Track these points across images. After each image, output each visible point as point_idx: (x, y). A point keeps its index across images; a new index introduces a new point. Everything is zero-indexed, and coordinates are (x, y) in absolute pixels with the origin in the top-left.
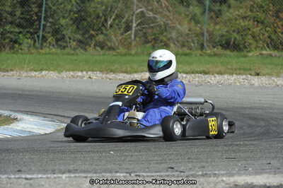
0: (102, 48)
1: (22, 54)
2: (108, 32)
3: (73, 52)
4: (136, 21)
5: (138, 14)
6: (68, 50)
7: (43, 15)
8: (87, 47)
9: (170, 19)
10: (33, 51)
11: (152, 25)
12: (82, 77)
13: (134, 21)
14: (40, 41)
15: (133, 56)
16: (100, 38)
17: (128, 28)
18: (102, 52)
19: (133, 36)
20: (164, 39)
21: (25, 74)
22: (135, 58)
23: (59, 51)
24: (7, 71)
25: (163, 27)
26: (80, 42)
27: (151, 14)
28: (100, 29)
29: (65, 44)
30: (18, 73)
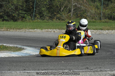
0: (59, 20)
1: (26, 22)
2: (62, 13)
3: (47, 21)
4: (73, 8)
5: (74, 5)
6: (45, 20)
7: (35, 6)
8: (53, 19)
9: (87, 8)
10: (31, 21)
11: (80, 10)
12: (51, 32)
13: (72, 8)
14: (34, 17)
16: (59, 15)
17: (70, 11)
18: (59, 21)
19: (72, 15)
20: (85, 16)
21: (27, 30)
23: (41, 21)
24: (20, 29)
25: (84, 11)
26: (50, 17)
27: (79, 6)
28: (58, 12)
29: (44, 18)
30: (25, 30)
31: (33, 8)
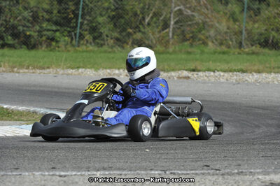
1: (59, 51)
2: (146, 30)
3: (110, 50)
4: (174, 18)
5: (176, 12)
6: (105, 48)
7: (80, 13)
8: (125, 45)
9: (209, 18)
10: (70, 49)
11: (190, 23)
12: (119, 75)
13: (172, 19)
14: (77, 39)
15: (171, 54)
16: (138, 36)
17: (166, 26)
19: (171, 34)
20: (202, 37)
21: (61, 72)
22: (173, 56)
23: (96, 49)
24: (44, 68)
25: (201, 25)
27: (189, 12)
28: (137, 27)
29: (102, 42)
30: (55, 70)
31: (76, 16)
